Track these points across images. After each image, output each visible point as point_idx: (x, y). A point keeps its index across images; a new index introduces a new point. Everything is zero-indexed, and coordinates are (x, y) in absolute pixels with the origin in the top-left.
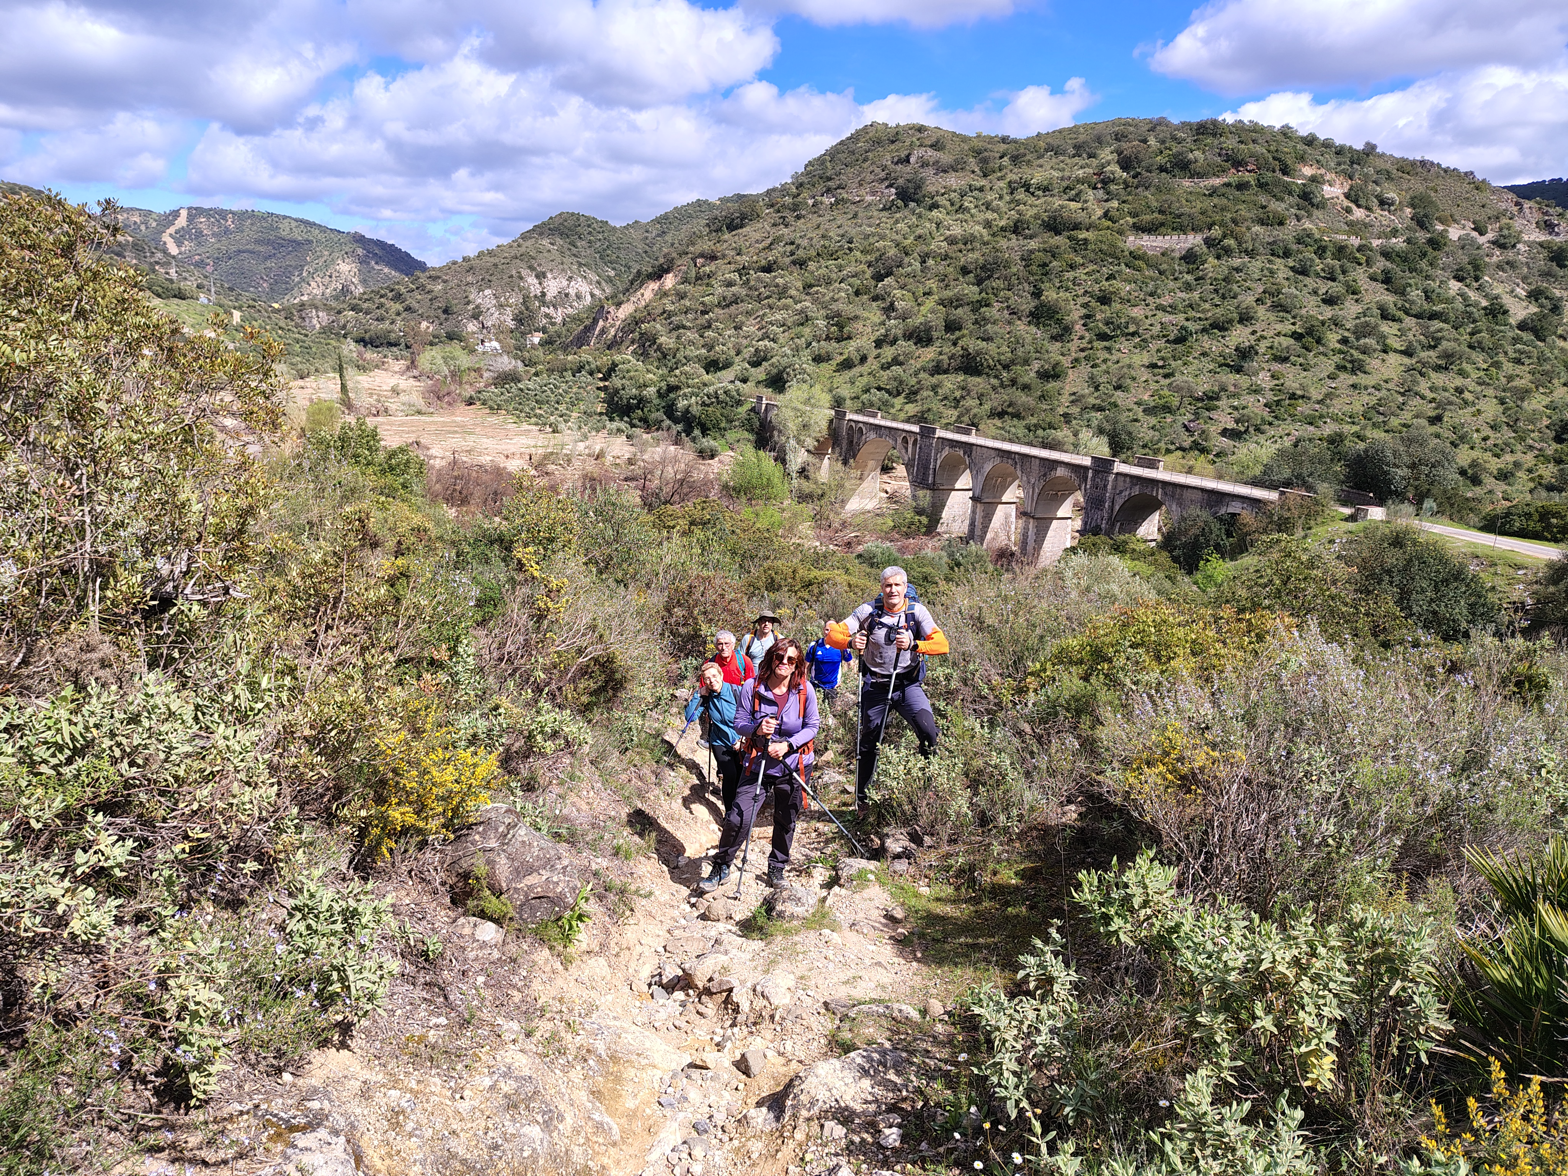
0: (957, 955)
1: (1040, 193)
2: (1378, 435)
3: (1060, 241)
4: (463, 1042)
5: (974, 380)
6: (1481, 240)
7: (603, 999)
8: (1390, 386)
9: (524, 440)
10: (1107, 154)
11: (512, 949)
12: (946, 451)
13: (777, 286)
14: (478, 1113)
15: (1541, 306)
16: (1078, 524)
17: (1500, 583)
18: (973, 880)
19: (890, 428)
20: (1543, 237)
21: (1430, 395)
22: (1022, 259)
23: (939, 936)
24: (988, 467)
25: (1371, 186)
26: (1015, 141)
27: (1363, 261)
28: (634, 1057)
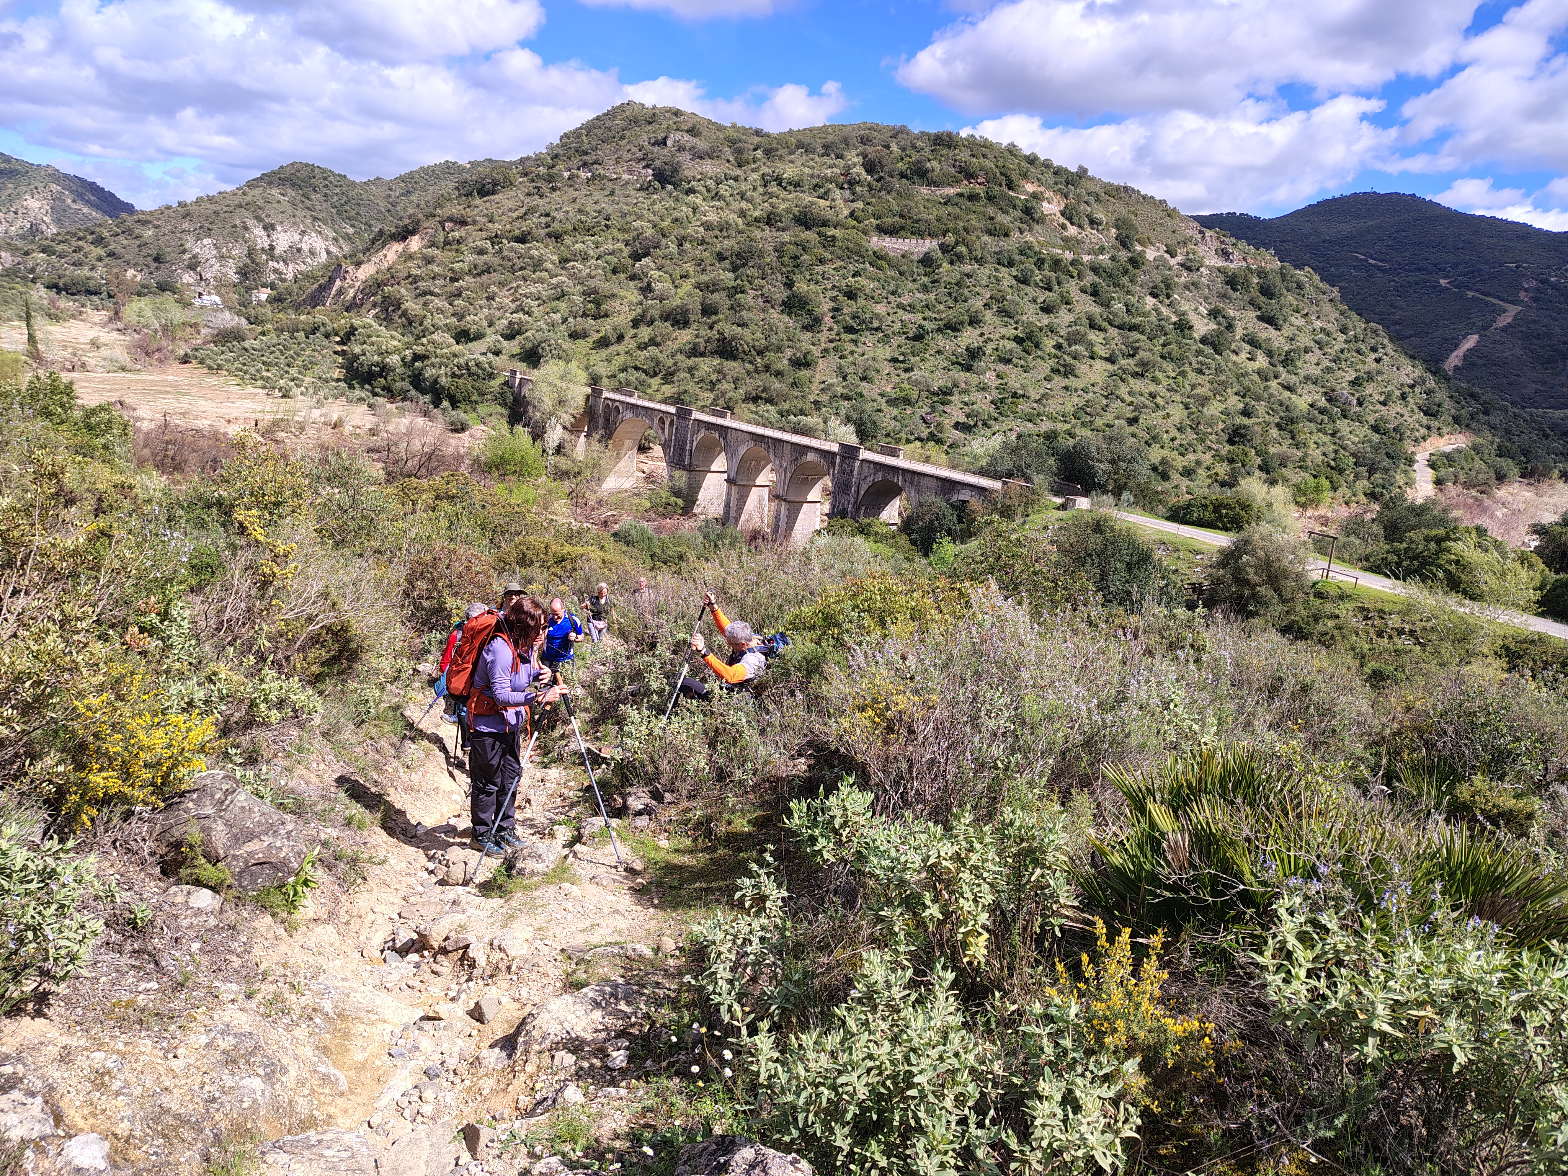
0: (691, 898)
1: (791, 188)
2: (1086, 433)
3: (810, 236)
4: (177, 1004)
5: (729, 365)
6: (1173, 262)
7: (331, 964)
8: (1096, 389)
9: (249, 404)
10: (853, 157)
11: (231, 916)
12: (702, 433)
13: (532, 257)
14: (193, 1070)
15: (1219, 324)
16: (826, 508)
17: (1182, 566)
18: (710, 831)
19: (647, 409)
20: (1220, 263)
21: (1129, 399)
22: (776, 250)
23: (676, 883)
24: (742, 450)
25: (1083, 206)
26: (768, 135)
27: (1075, 274)
28: (363, 1014)
